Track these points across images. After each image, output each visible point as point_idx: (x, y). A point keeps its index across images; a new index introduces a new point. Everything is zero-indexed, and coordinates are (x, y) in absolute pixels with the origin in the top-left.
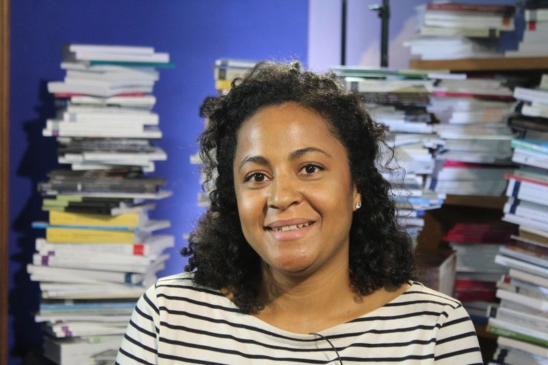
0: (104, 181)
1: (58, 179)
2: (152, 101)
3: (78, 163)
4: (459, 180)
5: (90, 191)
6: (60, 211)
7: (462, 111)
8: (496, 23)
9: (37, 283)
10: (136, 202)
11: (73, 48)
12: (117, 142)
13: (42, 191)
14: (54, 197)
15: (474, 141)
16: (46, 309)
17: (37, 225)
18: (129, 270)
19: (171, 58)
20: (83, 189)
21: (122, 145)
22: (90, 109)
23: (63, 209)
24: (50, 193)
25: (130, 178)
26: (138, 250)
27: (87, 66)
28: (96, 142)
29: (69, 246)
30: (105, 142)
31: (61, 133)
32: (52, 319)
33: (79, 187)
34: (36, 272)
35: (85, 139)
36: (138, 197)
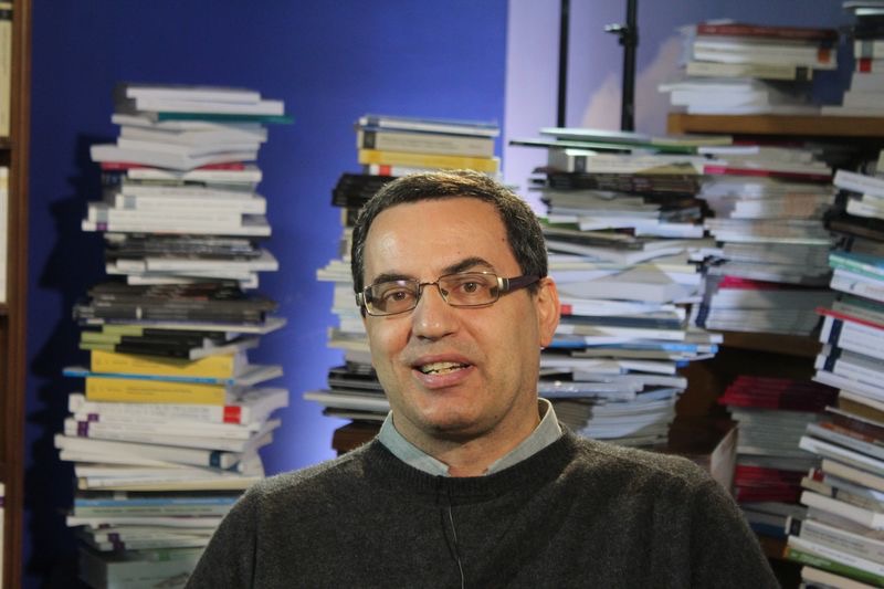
0: (177, 304)
1: (105, 300)
2: (255, 176)
3: (136, 274)
4: (744, 308)
5: (155, 320)
6: (108, 351)
7: (750, 199)
8: (807, 57)
9: (71, 465)
10: (228, 337)
11: (132, 92)
12: (200, 242)
13: (79, 319)
14: (98, 329)
15: (769, 247)
16: (84, 505)
17: (71, 371)
18: (217, 446)
19: (287, 109)
20: (145, 317)
21: (207, 246)
22: (157, 190)
23: (112, 347)
24: (93, 322)
25: (220, 299)
26: (232, 415)
27: (154, 122)
28: (167, 241)
29: (122, 406)
30: (180, 242)
31: (111, 227)
32: (94, 522)
33: (139, 313)
34: (69, 446)
35: (149, 236)
36: (231, 330)
